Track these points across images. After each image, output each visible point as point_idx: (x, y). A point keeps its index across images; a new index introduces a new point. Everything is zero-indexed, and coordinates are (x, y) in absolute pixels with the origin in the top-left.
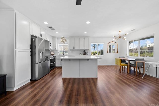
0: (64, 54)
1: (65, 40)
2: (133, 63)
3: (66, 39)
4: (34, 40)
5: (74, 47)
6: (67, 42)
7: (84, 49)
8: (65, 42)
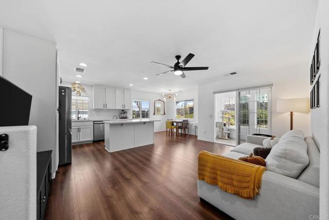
0: (78, 118)
1: (83, 89)
2: (181, 125)
3: (84, 87)
4: (63, 92)
5: (105, 105)
6: (86, 94)
7: (124, 109)
8: (82, 94)
